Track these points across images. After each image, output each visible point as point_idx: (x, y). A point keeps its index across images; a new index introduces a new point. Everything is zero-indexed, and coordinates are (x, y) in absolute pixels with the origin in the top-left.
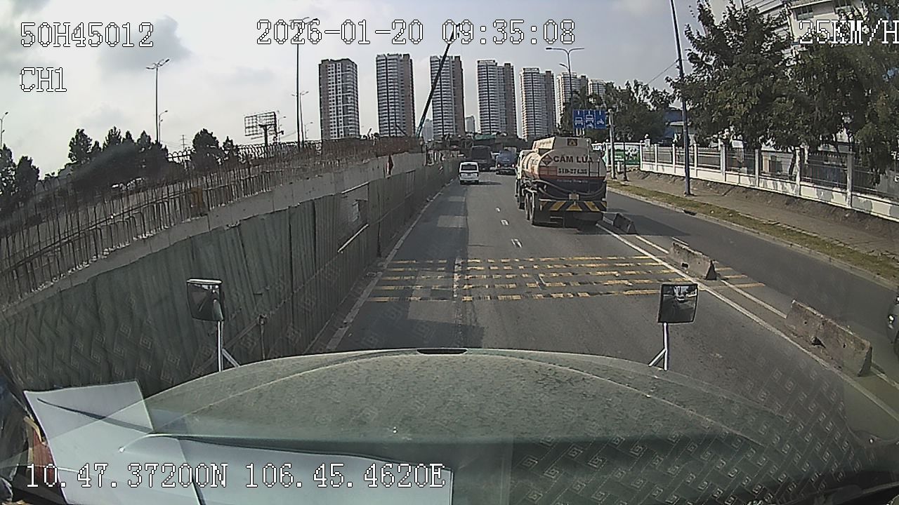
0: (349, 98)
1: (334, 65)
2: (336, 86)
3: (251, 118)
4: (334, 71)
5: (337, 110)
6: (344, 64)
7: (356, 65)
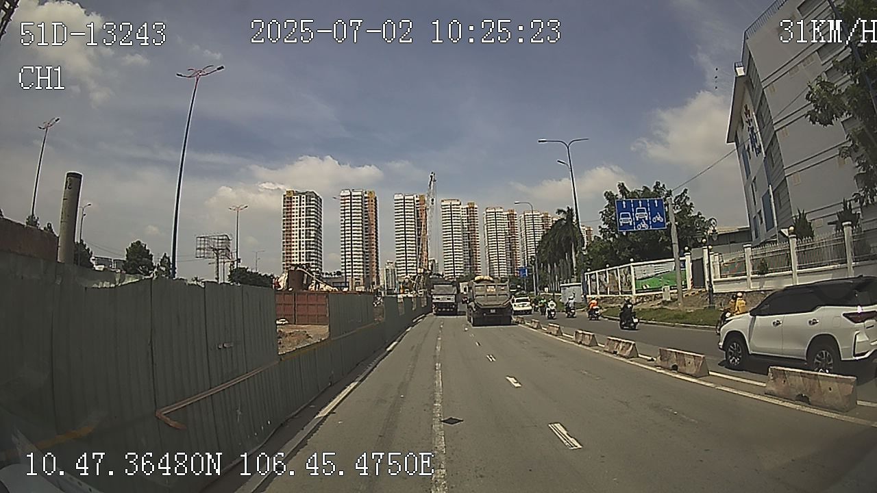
0: (312, 232)
1: (298, 197)
2: (300, 219)
3: (203, 239)
4: (298, 203)
5: (300, 245)
6: (308, 198)
7: (321, 200)
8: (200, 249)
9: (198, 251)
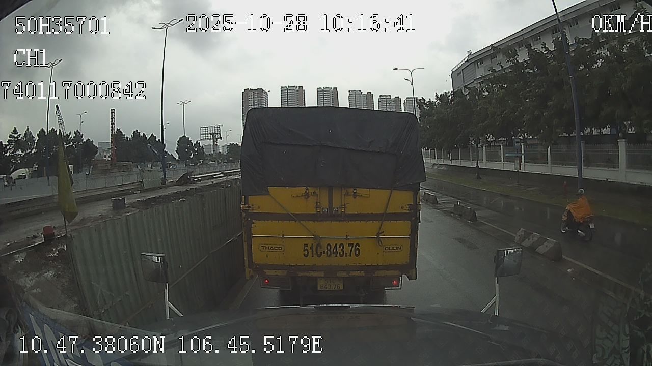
1: (253, 93)
3: (204, 128)
4: (252, 97)
6: (259, 92)
7: (267, 94)
8: (203, 134)
9: (202, 136)
